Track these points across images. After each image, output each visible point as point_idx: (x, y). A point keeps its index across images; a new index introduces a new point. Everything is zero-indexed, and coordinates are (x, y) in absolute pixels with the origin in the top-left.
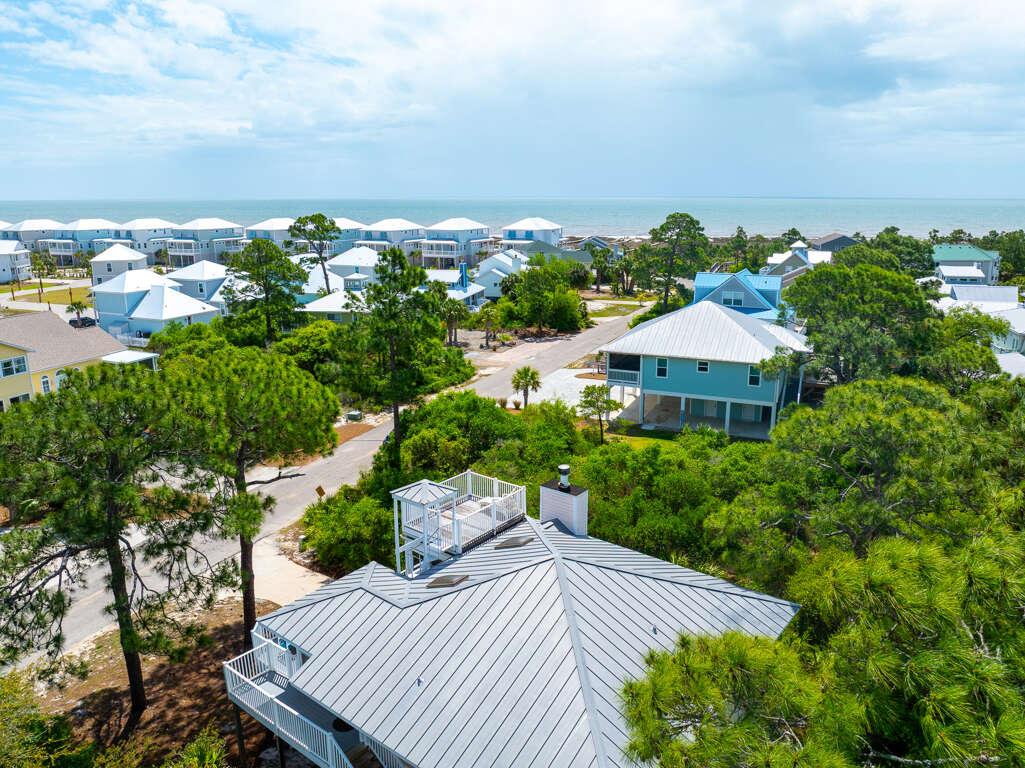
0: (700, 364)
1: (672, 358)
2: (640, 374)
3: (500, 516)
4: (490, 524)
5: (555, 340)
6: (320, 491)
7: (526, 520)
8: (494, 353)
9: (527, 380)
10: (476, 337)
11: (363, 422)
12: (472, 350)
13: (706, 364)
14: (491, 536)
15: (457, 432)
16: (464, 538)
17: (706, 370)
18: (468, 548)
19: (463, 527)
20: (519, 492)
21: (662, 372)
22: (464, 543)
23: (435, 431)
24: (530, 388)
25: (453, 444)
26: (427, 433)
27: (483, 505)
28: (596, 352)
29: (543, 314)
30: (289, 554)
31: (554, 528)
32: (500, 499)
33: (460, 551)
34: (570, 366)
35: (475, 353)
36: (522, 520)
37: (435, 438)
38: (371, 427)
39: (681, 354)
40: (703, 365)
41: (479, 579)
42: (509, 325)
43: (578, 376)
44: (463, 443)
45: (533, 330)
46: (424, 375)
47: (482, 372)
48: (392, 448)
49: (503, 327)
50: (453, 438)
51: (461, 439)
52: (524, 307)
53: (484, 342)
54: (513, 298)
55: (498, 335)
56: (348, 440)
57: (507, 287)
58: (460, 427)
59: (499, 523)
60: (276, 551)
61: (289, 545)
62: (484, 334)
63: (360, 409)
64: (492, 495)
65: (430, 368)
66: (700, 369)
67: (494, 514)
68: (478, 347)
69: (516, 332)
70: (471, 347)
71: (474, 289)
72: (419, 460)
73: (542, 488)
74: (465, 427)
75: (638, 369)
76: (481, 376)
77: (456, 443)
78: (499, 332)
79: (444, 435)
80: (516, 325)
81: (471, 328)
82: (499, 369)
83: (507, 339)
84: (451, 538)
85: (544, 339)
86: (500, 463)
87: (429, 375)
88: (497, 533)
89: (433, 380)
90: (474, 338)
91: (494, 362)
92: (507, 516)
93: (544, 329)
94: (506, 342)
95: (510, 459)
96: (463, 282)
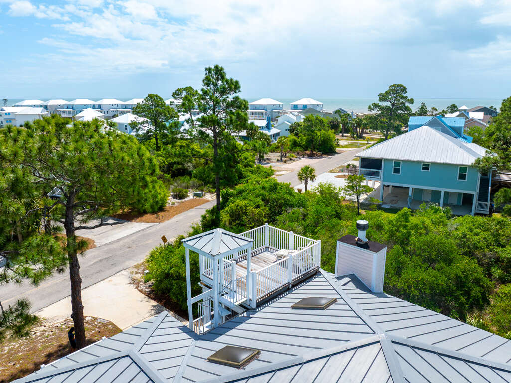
0: (424, 165)
1: (404, 161)
2: (382, 172)
3: (295, 269)
4: (287, 277)
5: (320, 158)
6: (164, 239)
7: (321, 274)
8: (285, 164)
9: (307, 174)
10: (275, 156)
11: (204, 198)
12: (273, 162)
13: (428, 165)
14: (287, 289)
15: (260, 203)
16: (259, 291)
17: (428, 169)
18: (264, 302)
19: (258, 278)
20: (315, 245)
21: (397, 170)
22: (258, 297)
23: (246, 202)
24: (309, 179)
25: (258, 211)
26: (240, 202)
27: (280, 257)
28: (346, 164)
29: (314, 143)
30: (136, 284)
31: (352, 285)
32: (297, 252)
33: (254, 305)
34: (331, 171)
35: (274, 164)
36: (316, 273)
37: (246, 206)
38: (208, 201)
39: (412, 158)
40: (426, 166)
41: (277, 360)
42: (293, 149)
43: (336, 176)
44: (264, 210)
45: (308, 152)
46: (243, 172)
47: (278, 173)
49: (291, 150)
50: (258, 207)
51: (263, 208)
52: (303, 139)
53: (279, 158)
54: (297, 135)
55: (288, 154)
56: (192, 208)
57: (293, 129)
58: (263, 200)
59: (295, 276)
60: (128, 281)
61: (138, 276)
62: (280, 154)
63: (203, 191)
64: (287, 248)
65: (247, 168)
66: (423, 168)
67: (290, 267)
68: (276, 160)
69: (298, 153)
70: (271, 160)
71: (274, 131)
72: (234, 221)
73: (338, 243)
74: (266, 201)
75: (381, 169)
76: (277, 175)
77: (259, 210)
78: (288, 152)
79: (252, 204)
80: (298, 149)
81: (272, 151)
82: (288, 172)
83: (293, 156)
84: (245, 290)
85: (314, 157)
86: (290, 224)
87: (246, 173)
88: (293, 286)
89: (248, 176)
90: (274, 156)
91: (286, 168)
92: (302, 270)
93: (314, 152)
94: (292, 158)
95: (297, 221)
96: (268, 127)
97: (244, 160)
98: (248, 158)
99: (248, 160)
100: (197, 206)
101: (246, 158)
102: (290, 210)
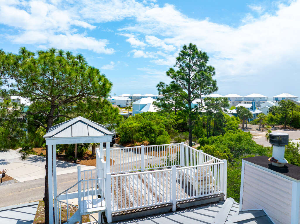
5: (292, 131)
8: (262, 132)
10: (255, 127)
15: (227, 149)
29: (287, 119)
35: (254, 131)
37: (214, 149)
45: (282, 126)
47: (255, 137)
49: (268, 123)
52: (278, 117)
53: (258, 128)
54: (274, 114)
57: (272, 110)
58: (229, 147)
62: (259, 126)
68: (256, 129)
69: (274, 127)
70: (252, 129)
71: (257, 111)
78: (266, 125)
80: (274, 123)
81: (254, 124)
91: (262, 135)
93: (287, 126)
96: (253, 108)
97: (229, 126)
98: (232, 124)
99: (232, 125)
101: (230, 124)
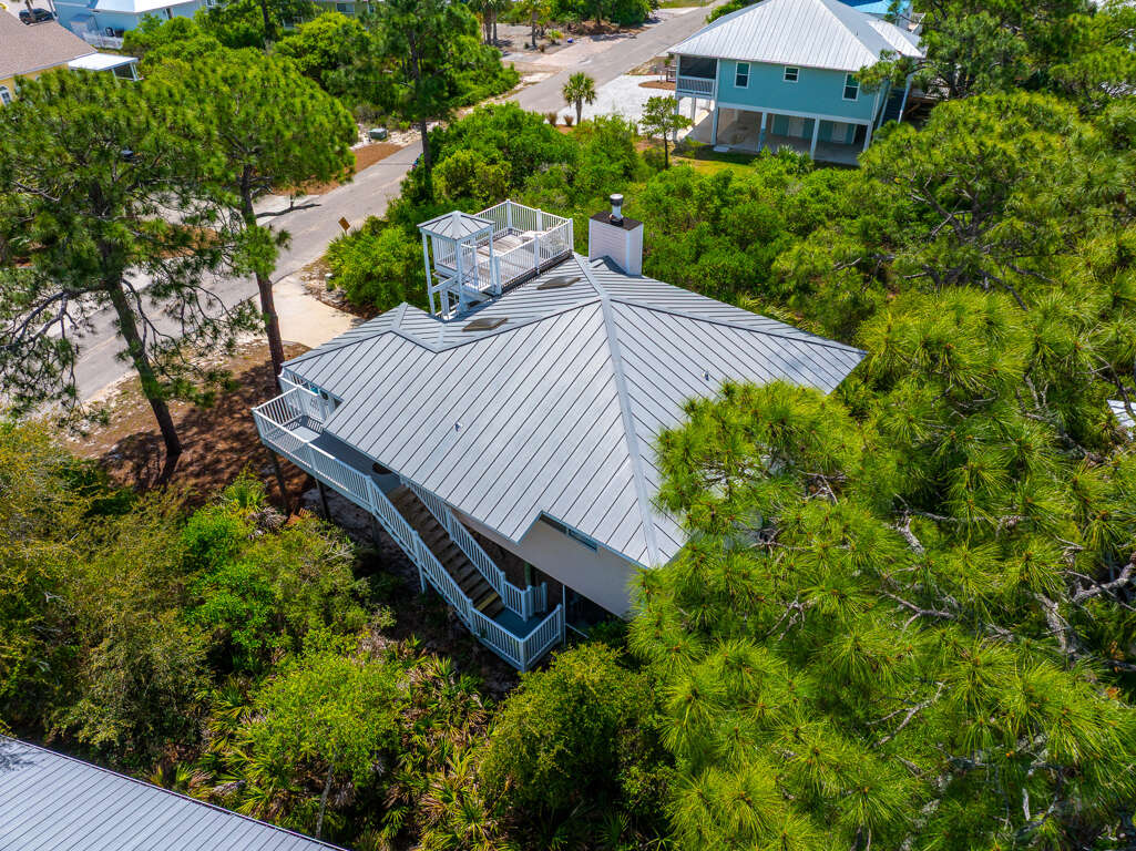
0: (788, 70)
1: (755, 63)
2: (716, 82)
3: (544, 253)
4: (532, 262)
5: (617, 37)
6: (344, 223)
7: (574, 258)
8: (541, 55)
9: (580, 89)
11: (389, 142)
12: (516, 50)
13: (796, 71)
14: (534, 275)
15: (497, 154)
16: (503, 277)
17: (794, 78)
18: (507, 289)
19: (502, 264)
20: (565, 225)
21: (742, 81)
22: (503, 283)
23: (471, 152)
24: (584, 100)
25: (493, 169)
26: (463, 155)
27: (525, 240)
28: (665, 54)
30: (316, 293)
31: (604, 266)
32: (544, 233)
33: (499, 291)
34: (634, 72)
35: (520, 55)
36: (569, 257)
38: (398, 148)
39: (767, 58)
40: (792, 73)
41: (519, 322)
42: (560, 18)
43: (642, 85)
44: (504, 167)
45: (590, 24)
46: (458, 83)
47: (527, 79)
48: (422, 172)
50: (493, 162)
51: (502, 162)
53: (529, 40)
55: (547, 31)
56: (372, 163)
59: (543, 261)
60: (301, 291)
61: (316, 283)
62: (530, 30)
63: (384, 126)
64: (534, 229)
65: (465, 73)
66: (788, 77)
67: (537, 250)
68: (523, 46)
70: (513, 47)
72: (455, 187)
73: (591, 221)
74: (506, 148)
75: (714, 77)
76: (526, 84)
77: (496, 167)
78: (548, 26)
79: (482, 158)
81: (514, 22)
82: (549, 75)
83: (558, 37)
84: (489, 277)
85: (602, 37)
86: (546, 191)
87: (463, 83)
88: (541, 272)
89: (469, 89)
90: (518, 36)
91: (543, 66)
92: (551, 253)
93: (603, 23)
94: (557, 41)
95: (557, 187)
100: (380, 158)
102: (546, 168)
